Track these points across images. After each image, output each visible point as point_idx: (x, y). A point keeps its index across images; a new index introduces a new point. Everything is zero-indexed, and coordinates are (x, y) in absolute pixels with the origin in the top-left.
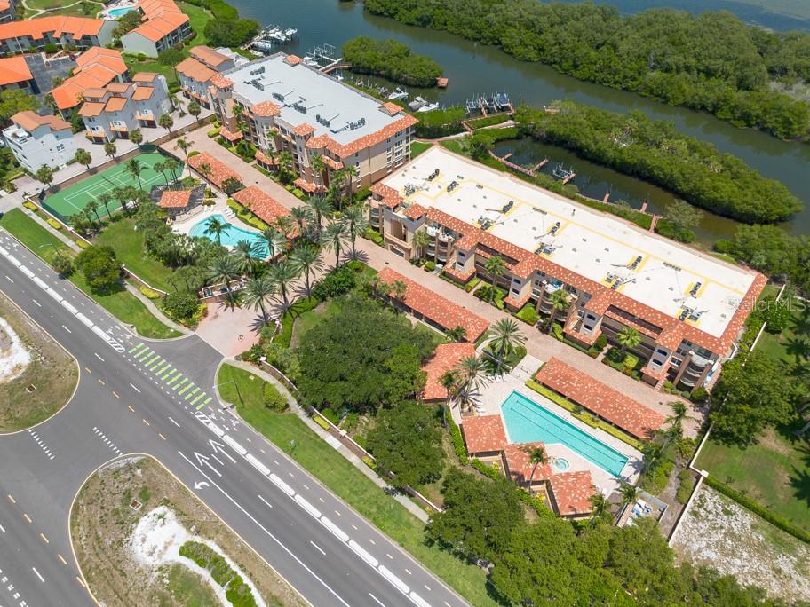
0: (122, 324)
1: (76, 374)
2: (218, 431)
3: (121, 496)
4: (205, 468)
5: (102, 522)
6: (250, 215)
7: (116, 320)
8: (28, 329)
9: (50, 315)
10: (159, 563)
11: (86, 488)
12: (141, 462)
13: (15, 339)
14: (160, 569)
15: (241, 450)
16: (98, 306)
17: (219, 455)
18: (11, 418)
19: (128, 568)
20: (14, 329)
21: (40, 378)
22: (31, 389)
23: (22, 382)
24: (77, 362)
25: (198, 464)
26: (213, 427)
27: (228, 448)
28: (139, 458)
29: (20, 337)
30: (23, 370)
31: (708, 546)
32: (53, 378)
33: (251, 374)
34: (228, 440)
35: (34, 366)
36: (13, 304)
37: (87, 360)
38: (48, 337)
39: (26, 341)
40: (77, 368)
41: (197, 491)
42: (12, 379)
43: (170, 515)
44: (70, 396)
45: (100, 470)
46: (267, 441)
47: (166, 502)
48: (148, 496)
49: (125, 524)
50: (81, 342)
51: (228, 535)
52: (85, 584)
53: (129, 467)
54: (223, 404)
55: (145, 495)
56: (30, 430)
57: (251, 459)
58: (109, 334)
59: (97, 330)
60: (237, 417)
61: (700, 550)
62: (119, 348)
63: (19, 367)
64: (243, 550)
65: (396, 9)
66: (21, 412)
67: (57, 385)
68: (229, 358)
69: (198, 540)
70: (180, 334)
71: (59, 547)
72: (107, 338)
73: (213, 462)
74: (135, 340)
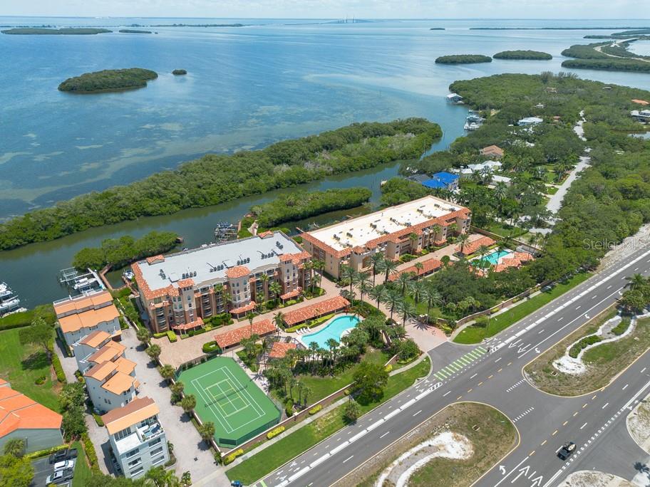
0: (414, 385)
1: (463, 404)
2: (502, 345)
3: (551, 379)
4: (527, 349)
5: (568, 385)
6: (313, 321)
7: (410, 388)
8: (416, 436)
9: (401, 424)
10: (583, 365)
11: (549, 392)
12: (528, 372)
13: (425, 444)
14: (586, 364)
15: (513, 338)
16: (392, 399)
17: (517, 344)
18: (505, 434)
19: (589, 375)
20: (414, 446)
21: (465, 424)
22: (476, 428)
23: (470, 434)
24: (452, 405)
25: (524, 352)
26: (500, 346)
27: (513, 341)
28: (525, 373)
29: (423, 441)
30: (458, 434)
32: (466, 416)
33: (461, 332)
34: (507, 341)
35: (453, 429)
36: (383, 451)
37: (452, 398)
38: (427, 423)
39: (430, 436)
40: (458, 404)
41: (541, 352)
42: (467, 440)
43: (557, 361)
44: (483, 405)
45: (536, 388)
46: (507, 329)
47: (550, 363)
48: (547, 370)
49: (568, 377)
50: (429, 406)
51: (562, 343)
52: (604, 388)
53: (532, 376)
54: (483, 343)
55: (547, 371)
56: (513, 422)
58: (424, 391)
59: (419, 398)
60: (491, 338)
62: (438, 385)
63: (455, 437)
66: (499, 430)
67: (474, 414)
68: (449, 339)
69: (567, 353)
70: (427, 358)
71: (588, 400)
72: (429, 391)
73: (523, 347)
74: (431, 378)
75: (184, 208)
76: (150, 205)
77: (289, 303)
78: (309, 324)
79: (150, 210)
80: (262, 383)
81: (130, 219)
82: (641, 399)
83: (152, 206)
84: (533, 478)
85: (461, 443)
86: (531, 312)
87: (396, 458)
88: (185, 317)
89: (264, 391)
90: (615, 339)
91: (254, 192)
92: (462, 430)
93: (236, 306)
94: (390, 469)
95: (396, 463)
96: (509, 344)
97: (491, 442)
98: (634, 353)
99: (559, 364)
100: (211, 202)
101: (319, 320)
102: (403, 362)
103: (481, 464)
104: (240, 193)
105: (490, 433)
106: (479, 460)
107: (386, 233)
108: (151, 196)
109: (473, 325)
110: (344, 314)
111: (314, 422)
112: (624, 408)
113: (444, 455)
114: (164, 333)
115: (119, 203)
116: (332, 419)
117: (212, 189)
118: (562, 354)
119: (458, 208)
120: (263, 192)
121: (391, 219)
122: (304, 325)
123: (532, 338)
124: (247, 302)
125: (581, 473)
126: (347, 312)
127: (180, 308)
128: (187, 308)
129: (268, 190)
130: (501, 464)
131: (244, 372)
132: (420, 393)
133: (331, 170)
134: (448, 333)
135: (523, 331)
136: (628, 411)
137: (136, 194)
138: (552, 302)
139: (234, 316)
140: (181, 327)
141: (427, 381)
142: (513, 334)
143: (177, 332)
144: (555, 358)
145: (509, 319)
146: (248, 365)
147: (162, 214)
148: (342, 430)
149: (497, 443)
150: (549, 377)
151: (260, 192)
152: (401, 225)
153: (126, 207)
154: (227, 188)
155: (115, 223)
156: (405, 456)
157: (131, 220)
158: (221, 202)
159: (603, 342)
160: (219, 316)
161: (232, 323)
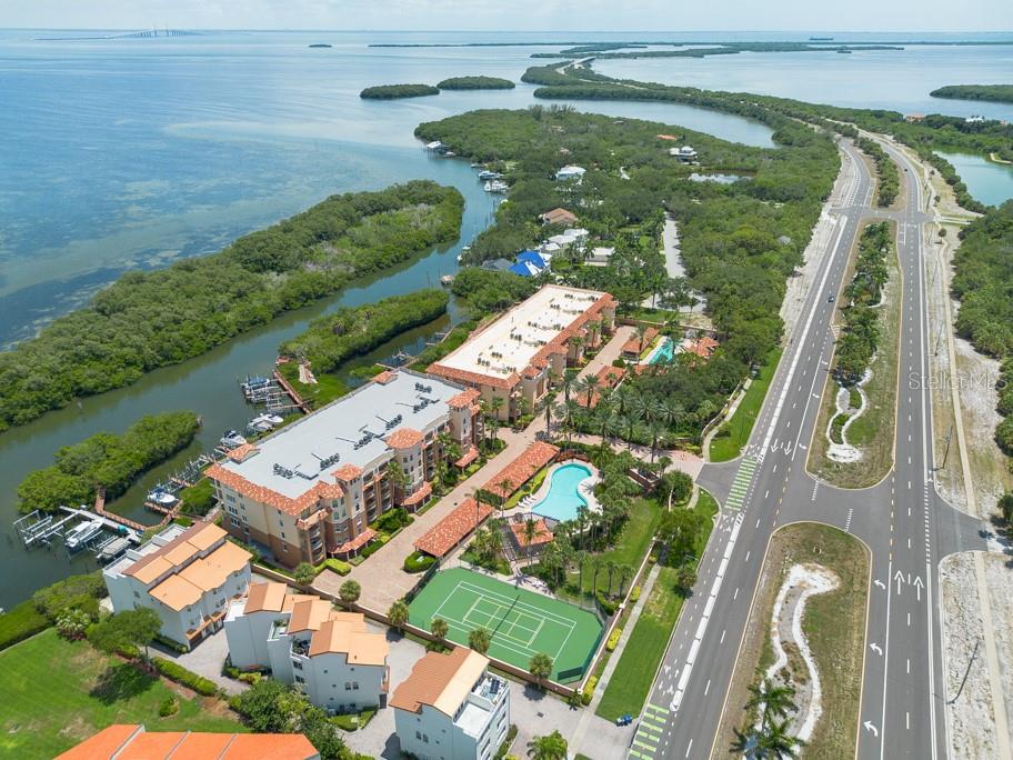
0: (716, 525)
1: (784, 529)
2: (764, 452)
3: (840, 474)
4: (792, 447)
5: (860, 474)
6: (529, 485)
7: (714, 530)
8: (769, 582)
9: (742, 576)
10: (855, 449)
11: (851, 488)
12: (814, 473)
13: (786, 587)
14: (857, 448)
15: (768, 439)
16: (706, 550)
17: (779, 445)
18: (850, 547)
19: (869, 458)
20: (777, 594)
21: (804, 550)
22: (817, 551)
23: (818, 560)
24: (774, 533)
25: (792, 452)
27: (772, 443)
28: (812, 475)
29: (781, 584)
30: (807, 564)
32: (797, 542)
33: (710, 449)
34: (765, 445)
36: (751, 612)
37: (767, 527)
38: (767, 563)
39: (782, 578)
40: (779, 531)
41: (807, 448)
42: (821, 567)
43: (829, 452)
44: (804, 523)
45: (835, 487)
46: (753, 432)
47: (825, 457)
48: (828, 464)
49: (852, 466)
50: (752, 541)
51: (817, 431)
52: (893, 468)
53: (821, 476)
54: (743, 455)
55: (829, 466)
56: (846, 531)
58: (732, 529)
59: (734, 537)
60: (746, 448)
62: (741, 517)
63: (807, 568)
64: (819, 424)
66: (841, 545)
67: (803, 536)
68: (705, 461)
69: (831, 441)
70: (702, 490)
71: (889, 484)
72: (737, 529)
73: (785, 446)
74: (725, 512)
75: (146, 369)
76: (87, 375)
77: (471, 469)
78: (528, 489)
79: (90, 383)
80: (535, 586)
81: (55, 408)
82: (930, 467)
83: (91, 377)
84: (913, 581)
85: (818, 573)
86: (761, 405)
87: (770, 615)
88: (350, 530)
89: (547, 595)
90: (859, 413)
91: (253, 323)
92: (806, 558)
93: (409, 494)
94: (775, 629)
95: (775, 620)
96: (769, 448)
97: (844, 560)
98: (888, 423)
99: (834, 455)
100: (194, 351)
101: (537, 481)
102: (682, 502)
103: (857, 587)
104: (234, 329)
105: (835, 551)
106: (851, 583)
107: (542, 343)
108: (79, 359)
109: (716, 436)
110: (558, 465)
111: (645, 609)
112: (926, 481)
113: (813, 592)
114: (322, 566)
115: (25, 383)
116: (662, 598)
117: (188, 329)
118: (826, 443)
119: (599, 295)
120: (268, 321)
121: (529, 324)
122: (521, 493)
123: (785, 433)
124: (421, 484)
125: (945, 559)
126: (561, 461)
127: (344, 515)
128: (354, 514)
129: (274, 317)
130: (874, 578)
131: (496, 580)
132: (730, 534)
133: (352, 270)
134: (698, 453)
135: (771, 429)
136: (931, 484)
137: (52, 361)
138: (770, 388)
139: (411, 509)
140: (347, 547)
141: (725, 517)
142: (764, 435)
143: (342, 557)
144: (825, 449)
145: (746, 420)
146: (493, 569)
147: (114, 387)
148: (684, 607)
149: (851, 559)
150: (835, 472)
151: (263, 321)
152: (550, 329)
153: (41, 387)
154: (211, 323)
155: (30, 420)
156: (777, 608)
157: (60, 408)
158: (209, 349)
159: (852, 419)
160: (387, 516)
161: (412, 520)
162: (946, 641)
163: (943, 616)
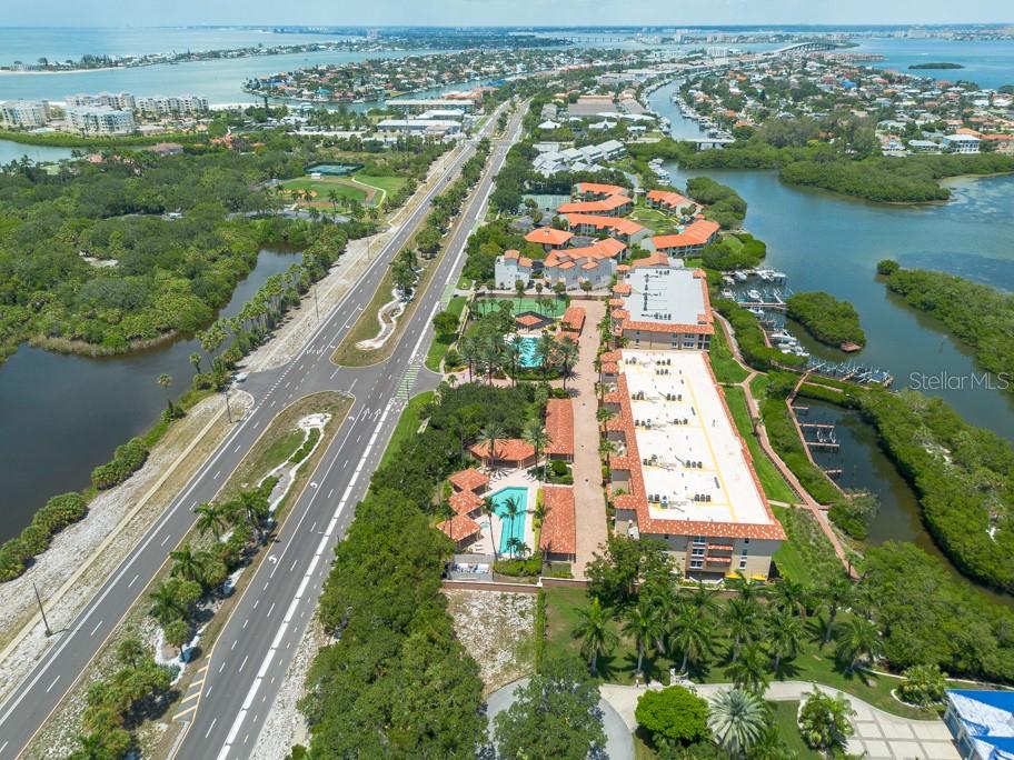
0: (426, 355)
1: (382, 360)
2: (388, 408)
3: (327, 403)
4: (361, 416)
5: (310, 405)
7: (427, 353)
8: (396, 338)
9: (409, 338)
10: (302, 427)
11: (324, 393)
12: (350, 398)
13: (386, 339)
14: (299, 429)
15: (383, 419)
17: (374, 414)
19: (293, 421)
21: (371, 355)
22: (363, 356)
23: (364, 352)
24: (390, 357)
25: (363, 412)
26: (389, 406)
28: (352, 397)
30: (372, 349)
31: (480, 610)
32: (375, 357)
34: (385, 413)
35: (376, 350)
38: (397, 344)
39: (388, 341)
40: (386, 359)
41: (347, 419)
43: (329, 419)
44: (368, 365)
45: (336, 391)
47: (334, 415)
48: (334, 409)
49: (314, 411)
50: (402, 353)
51: (331, 438)
53: (343, 398)
54: (406, 403)
56: (341, 367)
57: (380, 425)
58: (416, 355)
59: (414, 352)
60: (403, 410)
61: (473, 606)
62: (410, 362)
65: (911, 289)
66: (348, 360)
67: (371, 360)
69: (322, 431)
70: (438, 371)
71: (289, 401)
73: (368, 415)
74: (420, 363)
82: (240, 423)
85: (366, 347)
90: (271, 474)
92: (371, 352)
96: (382, 412)
99: (324, 418)
105: (352, 357)
106: (349, 345)
112: (256, 410)
113: (372, 340)
118: (326, 428)
123: (365, 428)
132: (418, 353)
135: (378, 430)
136: (253, 409)
141: (421, 361)
142: (385, 423)
144: (331, 421)
159: (285, 464)
162: (310, 334)
163: (304, 342)
